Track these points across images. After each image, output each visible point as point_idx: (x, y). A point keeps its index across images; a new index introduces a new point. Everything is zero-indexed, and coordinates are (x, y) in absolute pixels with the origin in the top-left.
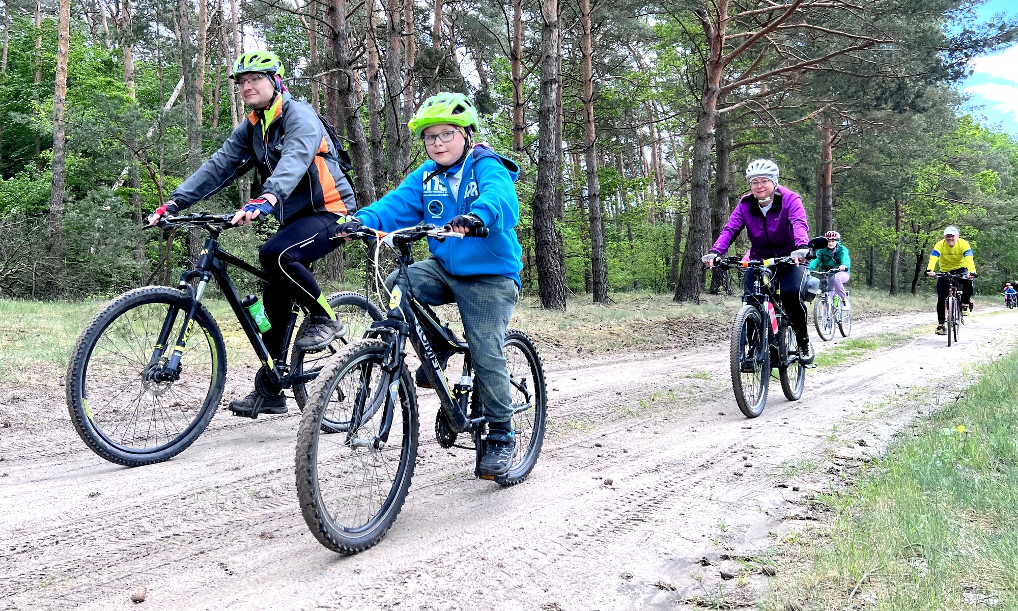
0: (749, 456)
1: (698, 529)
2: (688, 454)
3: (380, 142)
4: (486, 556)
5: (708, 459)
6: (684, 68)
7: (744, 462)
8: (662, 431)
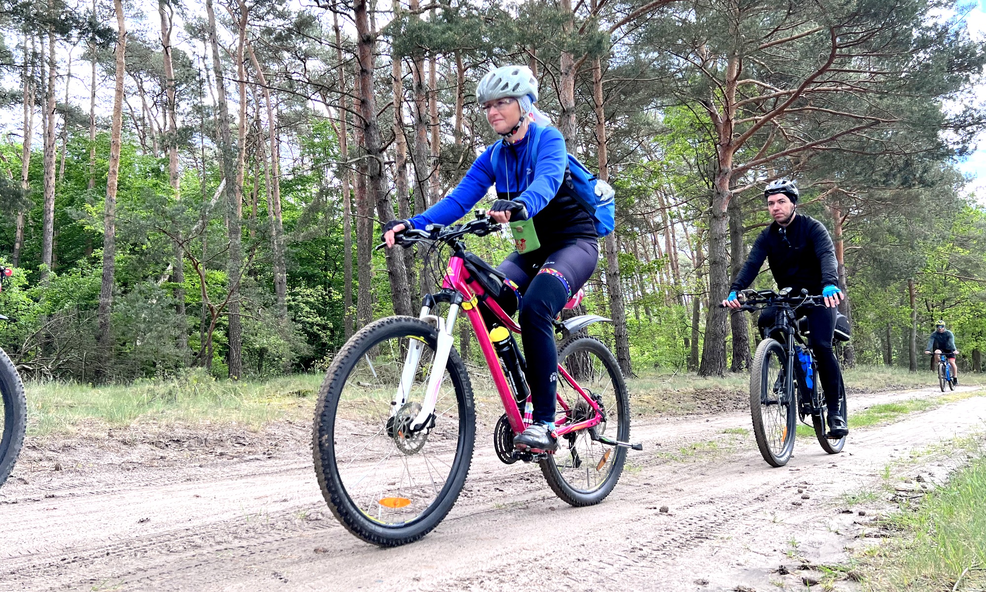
0: (804, 490)
1: (767, 546)
2: (740, 491)
4: (550, 566)
5: (762, 494)
7: (801, 495)
8: (708, 473)
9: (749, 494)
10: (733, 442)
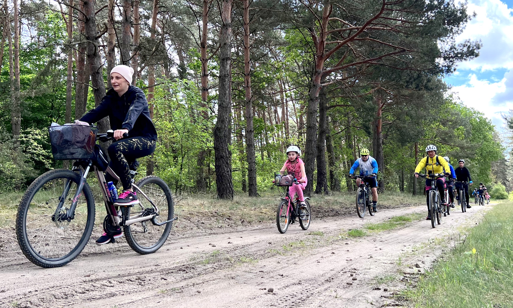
0: (354, 274)
2: (317, 275)
5: (330, 277)
7: (352, 278)
8: (299, 263)
9: (322, 277)
10: (314, 241)
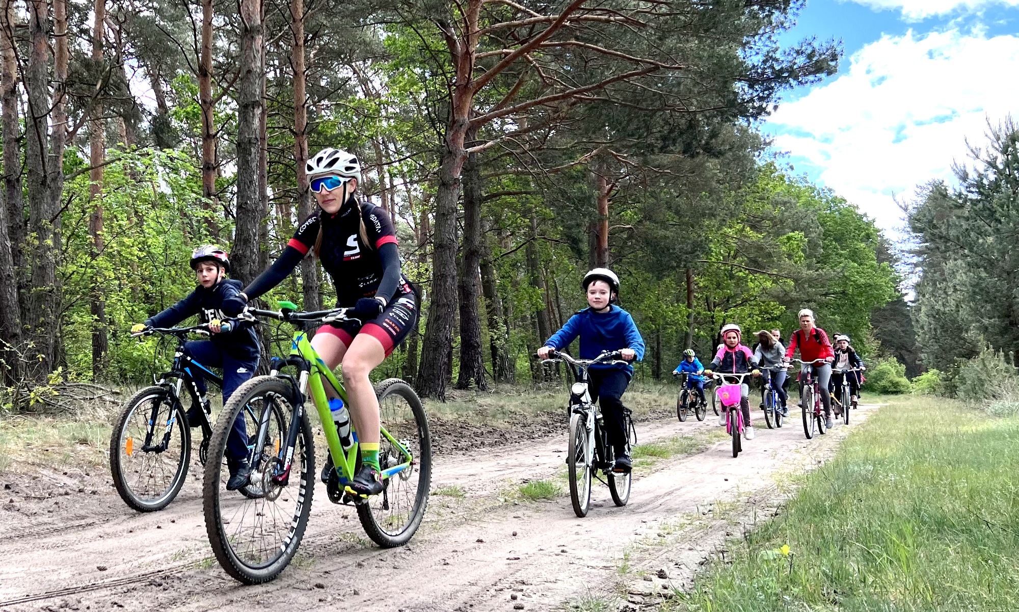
0: (519, 595)
2: (439, 594)
3: (18, 180)
5: (465, 600)
6: (424, 95)
7: (513, 603)
8: (403, 565)
9: (450, 602)
